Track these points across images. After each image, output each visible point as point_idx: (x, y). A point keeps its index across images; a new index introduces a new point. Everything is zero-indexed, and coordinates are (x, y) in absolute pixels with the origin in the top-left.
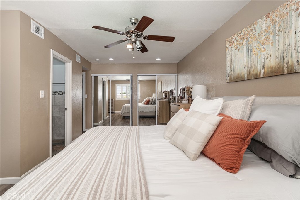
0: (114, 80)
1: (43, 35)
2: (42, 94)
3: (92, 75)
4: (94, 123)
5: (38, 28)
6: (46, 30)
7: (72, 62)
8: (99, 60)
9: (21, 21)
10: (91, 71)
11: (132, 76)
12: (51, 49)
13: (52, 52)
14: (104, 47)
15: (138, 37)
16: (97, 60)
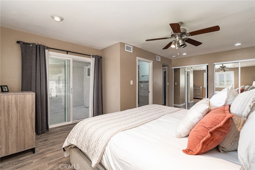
0: (201, 69)
1: (132, 50)
2: (132, 82)
3: (172, 68)
4: (174, 104)
5: (129, 47)
6: (133, 47)
7: (152, 62)
8: (175, 56)
9: (120, 47)
10: (171, 65)
11: (208, 66)
12: (137, 57)
13: (138, 58)
14: (163, 49)
15: (182, 37)
16: (174, 56)
